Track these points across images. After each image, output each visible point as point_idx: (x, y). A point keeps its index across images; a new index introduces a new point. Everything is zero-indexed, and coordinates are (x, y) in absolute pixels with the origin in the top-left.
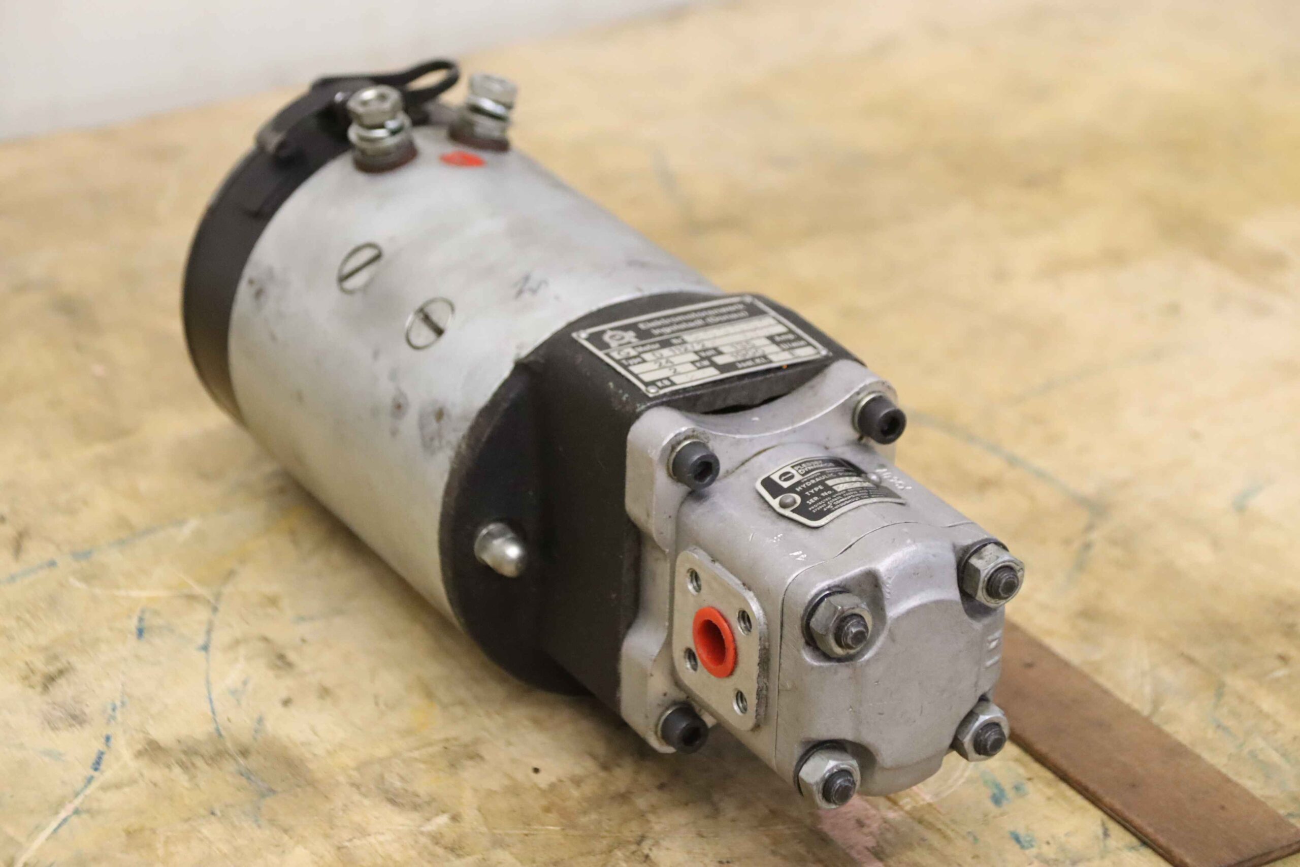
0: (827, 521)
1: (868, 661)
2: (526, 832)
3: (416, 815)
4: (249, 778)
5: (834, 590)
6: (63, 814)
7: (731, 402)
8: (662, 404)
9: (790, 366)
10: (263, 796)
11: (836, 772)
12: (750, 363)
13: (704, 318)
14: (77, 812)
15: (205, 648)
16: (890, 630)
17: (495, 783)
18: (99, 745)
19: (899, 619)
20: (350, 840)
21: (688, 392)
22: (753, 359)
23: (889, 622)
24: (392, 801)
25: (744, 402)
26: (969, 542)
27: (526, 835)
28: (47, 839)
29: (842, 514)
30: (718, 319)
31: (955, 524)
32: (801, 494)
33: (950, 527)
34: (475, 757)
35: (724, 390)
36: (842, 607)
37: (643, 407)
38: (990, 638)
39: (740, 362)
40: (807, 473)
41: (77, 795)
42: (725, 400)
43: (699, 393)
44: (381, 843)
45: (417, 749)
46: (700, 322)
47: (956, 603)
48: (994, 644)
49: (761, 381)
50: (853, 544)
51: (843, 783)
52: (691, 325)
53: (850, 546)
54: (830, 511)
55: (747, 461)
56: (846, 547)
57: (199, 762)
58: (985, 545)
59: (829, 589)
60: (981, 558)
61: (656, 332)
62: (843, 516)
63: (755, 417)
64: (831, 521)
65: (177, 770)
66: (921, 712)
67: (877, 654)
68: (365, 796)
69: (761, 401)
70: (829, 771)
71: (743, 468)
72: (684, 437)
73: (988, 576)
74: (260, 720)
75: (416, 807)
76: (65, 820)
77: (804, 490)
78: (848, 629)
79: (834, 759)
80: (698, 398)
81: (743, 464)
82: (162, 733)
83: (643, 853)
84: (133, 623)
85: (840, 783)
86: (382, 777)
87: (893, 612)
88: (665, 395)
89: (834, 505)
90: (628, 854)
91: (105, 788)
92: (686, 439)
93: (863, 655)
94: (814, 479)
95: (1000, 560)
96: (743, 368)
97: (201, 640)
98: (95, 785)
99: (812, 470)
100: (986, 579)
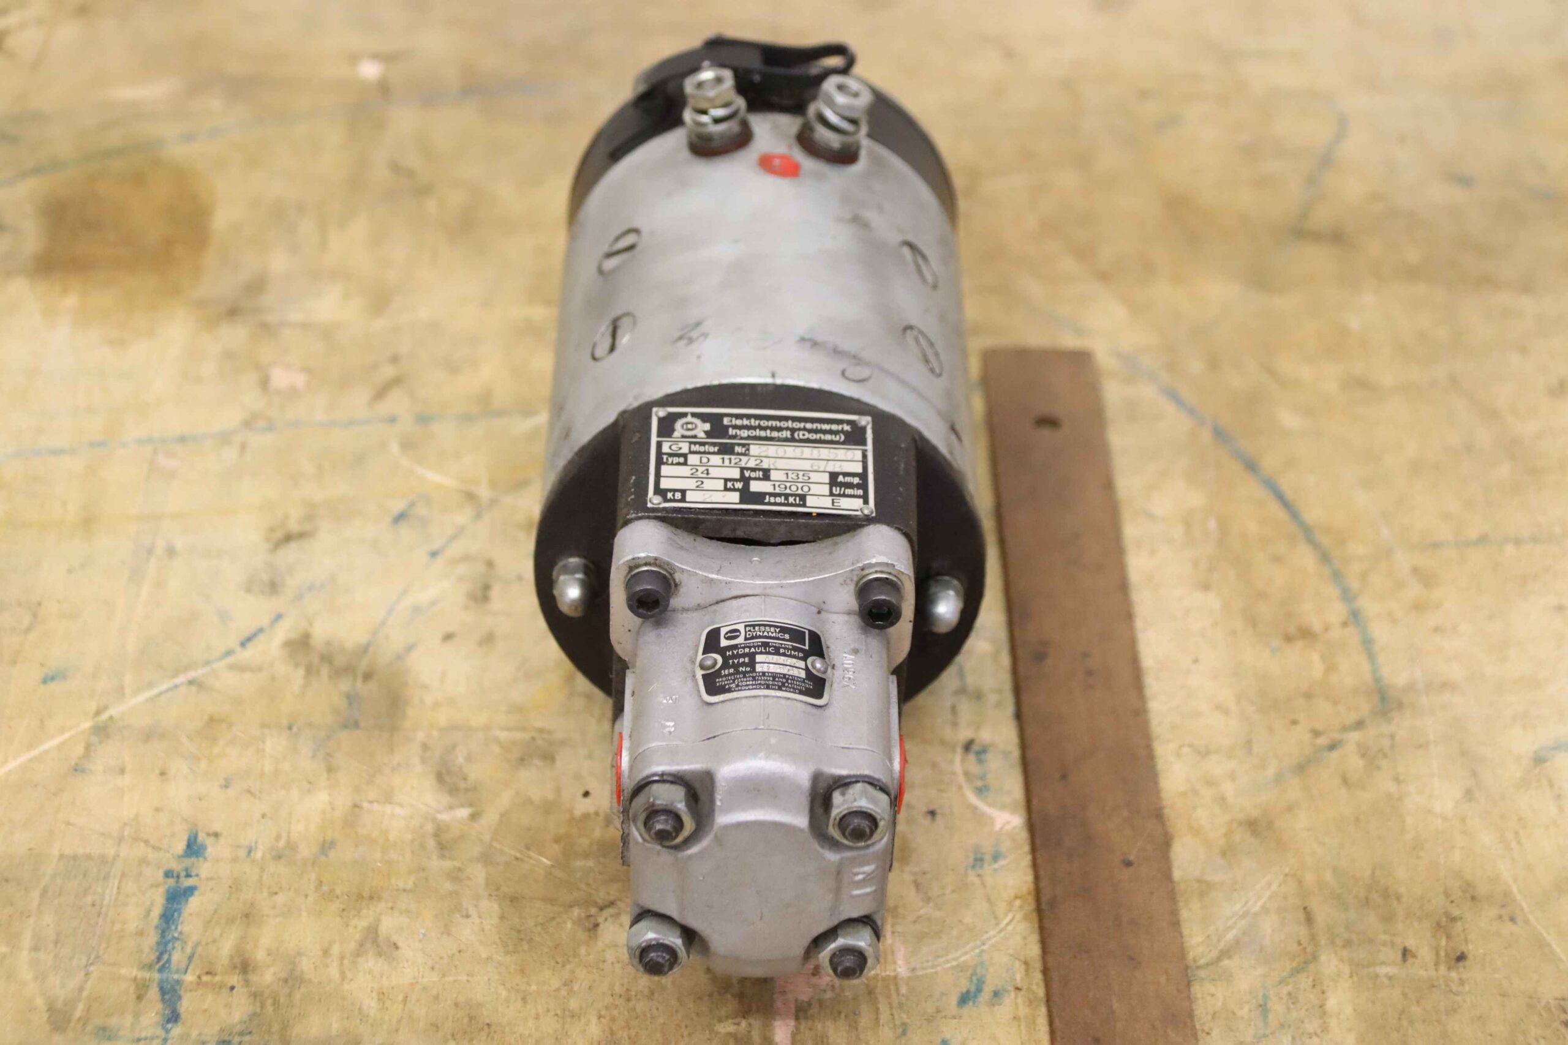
0: (717, 701)
1: (690, 857)
2: (519, 855)
3: (446, 799)
4: (350, 704)
5: (665, 778)
6: (177, 681)
7: (740, 534)
8: (656, 518)
9: (820, 515)
10: (345, 726)
11: (654, 945)
12: (782, 500)
13: (793, 430)
14: (191, 682)
15: (434, 554)
16: (716, 836)
17: (537, 794)
18: (265, 621)
19: (727, 828)
20: (371, 802)
21: (691, 513)
22: (787, 496)
23: (716, 827)
24: (440, 777)
25: (757, 537)
26: (844, 772)
27: (517, 859)
28: (147, 700)
29: (736, 698)
30: (807, 435)
31: (851, 746)
32: (726, 659)
33: (843, 748)
34: (549, 757)
35: (733, 521)
36: (654, 800)
37: (634, 516)
38: (856, 870)
39: (771, 495)
40: (753, 638)
41: (207, 663)
42: (734, 530)
43: (701, 517)
44: (393, 815)
45: (509, 729)
46: (788, 434)
47: (801, 830)
48: (860, 877)
49: (779, 523)
50: (718, 736)
51: (655, 958)
52: (775, 434)
53: (714, 737)
54: (729, 690)
55: (723, 601)
56: (710, 736)
57: (325, 671)
58: (857, 782)
59: (662, 775)
60: (843, 794)
61: (731, 432)
62: (736, 701)
63: (756, 556)
64: (723, 702)
65: (301, 672)
66: (761, 917)
67: (700, 852)
68: (423, 761)
69: (779, 541)
70: (646, 941)
71: (714, 607)
72: (644, 562)
73: (840, 816)
74: (410, 648)
75: (453, 791)
76: (176, 686)
77: (734, 657)
78: (653, 823)
79: (656, 932)
80: (703, 521)
81: (717, 603)
82: (322, 631)
83: (596, 920)
84: (398, 506)
85: (652, 957)
86: (454, 747)
87: (723, 819)
88: (665, 509)
89: (737, 686)
90: (583, 915)
91: (232, 667)
92: (646, 564)
93: (688, 848)
94: (750, 648)
95: (856, 804)
96: (769, 504)
97: (436, 545)
98: (230, 660)
99: (760, 637)
100: (838, 818)
